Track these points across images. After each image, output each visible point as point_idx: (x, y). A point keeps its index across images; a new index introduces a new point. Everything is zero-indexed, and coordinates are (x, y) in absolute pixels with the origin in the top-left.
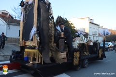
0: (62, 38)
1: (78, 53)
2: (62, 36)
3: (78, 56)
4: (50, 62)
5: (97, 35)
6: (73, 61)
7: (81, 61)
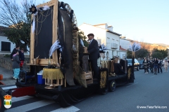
0: (86, 54)
1: (105, 72)
2: (86, 52)
3: (105, 77)
4: (74, 84)
5: (118, 50)
6: (99, 83)
7: (108, 83)
